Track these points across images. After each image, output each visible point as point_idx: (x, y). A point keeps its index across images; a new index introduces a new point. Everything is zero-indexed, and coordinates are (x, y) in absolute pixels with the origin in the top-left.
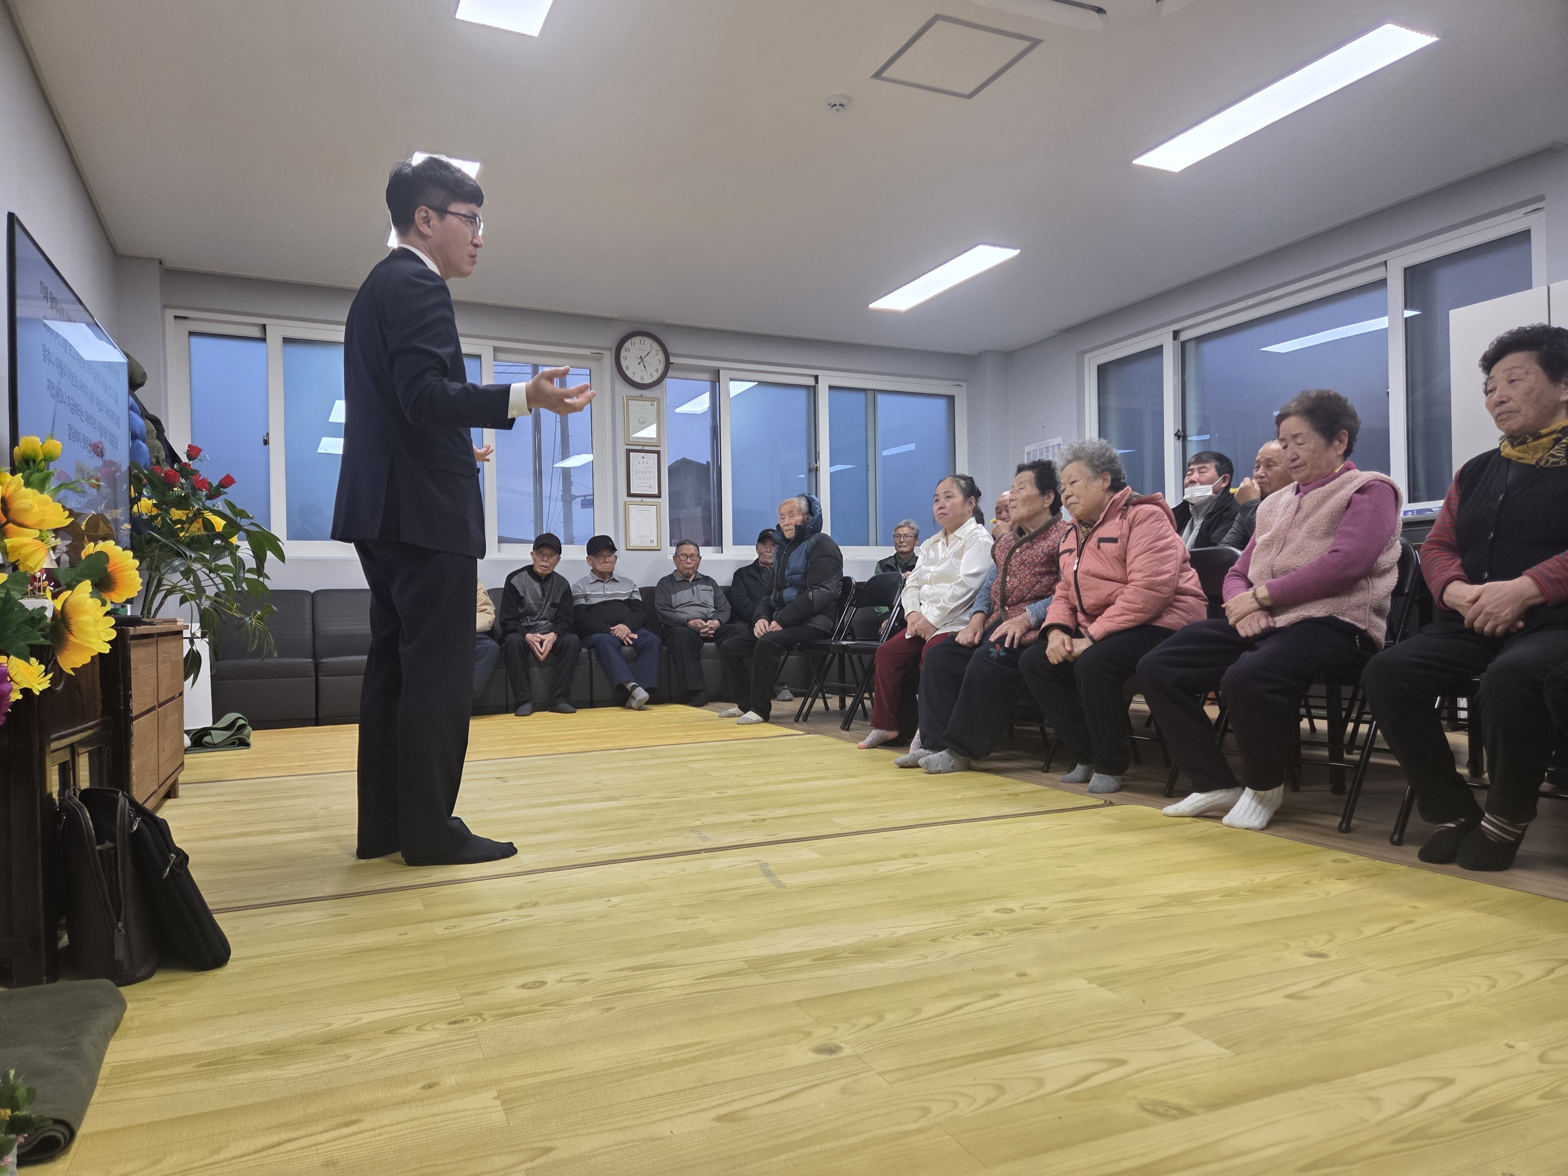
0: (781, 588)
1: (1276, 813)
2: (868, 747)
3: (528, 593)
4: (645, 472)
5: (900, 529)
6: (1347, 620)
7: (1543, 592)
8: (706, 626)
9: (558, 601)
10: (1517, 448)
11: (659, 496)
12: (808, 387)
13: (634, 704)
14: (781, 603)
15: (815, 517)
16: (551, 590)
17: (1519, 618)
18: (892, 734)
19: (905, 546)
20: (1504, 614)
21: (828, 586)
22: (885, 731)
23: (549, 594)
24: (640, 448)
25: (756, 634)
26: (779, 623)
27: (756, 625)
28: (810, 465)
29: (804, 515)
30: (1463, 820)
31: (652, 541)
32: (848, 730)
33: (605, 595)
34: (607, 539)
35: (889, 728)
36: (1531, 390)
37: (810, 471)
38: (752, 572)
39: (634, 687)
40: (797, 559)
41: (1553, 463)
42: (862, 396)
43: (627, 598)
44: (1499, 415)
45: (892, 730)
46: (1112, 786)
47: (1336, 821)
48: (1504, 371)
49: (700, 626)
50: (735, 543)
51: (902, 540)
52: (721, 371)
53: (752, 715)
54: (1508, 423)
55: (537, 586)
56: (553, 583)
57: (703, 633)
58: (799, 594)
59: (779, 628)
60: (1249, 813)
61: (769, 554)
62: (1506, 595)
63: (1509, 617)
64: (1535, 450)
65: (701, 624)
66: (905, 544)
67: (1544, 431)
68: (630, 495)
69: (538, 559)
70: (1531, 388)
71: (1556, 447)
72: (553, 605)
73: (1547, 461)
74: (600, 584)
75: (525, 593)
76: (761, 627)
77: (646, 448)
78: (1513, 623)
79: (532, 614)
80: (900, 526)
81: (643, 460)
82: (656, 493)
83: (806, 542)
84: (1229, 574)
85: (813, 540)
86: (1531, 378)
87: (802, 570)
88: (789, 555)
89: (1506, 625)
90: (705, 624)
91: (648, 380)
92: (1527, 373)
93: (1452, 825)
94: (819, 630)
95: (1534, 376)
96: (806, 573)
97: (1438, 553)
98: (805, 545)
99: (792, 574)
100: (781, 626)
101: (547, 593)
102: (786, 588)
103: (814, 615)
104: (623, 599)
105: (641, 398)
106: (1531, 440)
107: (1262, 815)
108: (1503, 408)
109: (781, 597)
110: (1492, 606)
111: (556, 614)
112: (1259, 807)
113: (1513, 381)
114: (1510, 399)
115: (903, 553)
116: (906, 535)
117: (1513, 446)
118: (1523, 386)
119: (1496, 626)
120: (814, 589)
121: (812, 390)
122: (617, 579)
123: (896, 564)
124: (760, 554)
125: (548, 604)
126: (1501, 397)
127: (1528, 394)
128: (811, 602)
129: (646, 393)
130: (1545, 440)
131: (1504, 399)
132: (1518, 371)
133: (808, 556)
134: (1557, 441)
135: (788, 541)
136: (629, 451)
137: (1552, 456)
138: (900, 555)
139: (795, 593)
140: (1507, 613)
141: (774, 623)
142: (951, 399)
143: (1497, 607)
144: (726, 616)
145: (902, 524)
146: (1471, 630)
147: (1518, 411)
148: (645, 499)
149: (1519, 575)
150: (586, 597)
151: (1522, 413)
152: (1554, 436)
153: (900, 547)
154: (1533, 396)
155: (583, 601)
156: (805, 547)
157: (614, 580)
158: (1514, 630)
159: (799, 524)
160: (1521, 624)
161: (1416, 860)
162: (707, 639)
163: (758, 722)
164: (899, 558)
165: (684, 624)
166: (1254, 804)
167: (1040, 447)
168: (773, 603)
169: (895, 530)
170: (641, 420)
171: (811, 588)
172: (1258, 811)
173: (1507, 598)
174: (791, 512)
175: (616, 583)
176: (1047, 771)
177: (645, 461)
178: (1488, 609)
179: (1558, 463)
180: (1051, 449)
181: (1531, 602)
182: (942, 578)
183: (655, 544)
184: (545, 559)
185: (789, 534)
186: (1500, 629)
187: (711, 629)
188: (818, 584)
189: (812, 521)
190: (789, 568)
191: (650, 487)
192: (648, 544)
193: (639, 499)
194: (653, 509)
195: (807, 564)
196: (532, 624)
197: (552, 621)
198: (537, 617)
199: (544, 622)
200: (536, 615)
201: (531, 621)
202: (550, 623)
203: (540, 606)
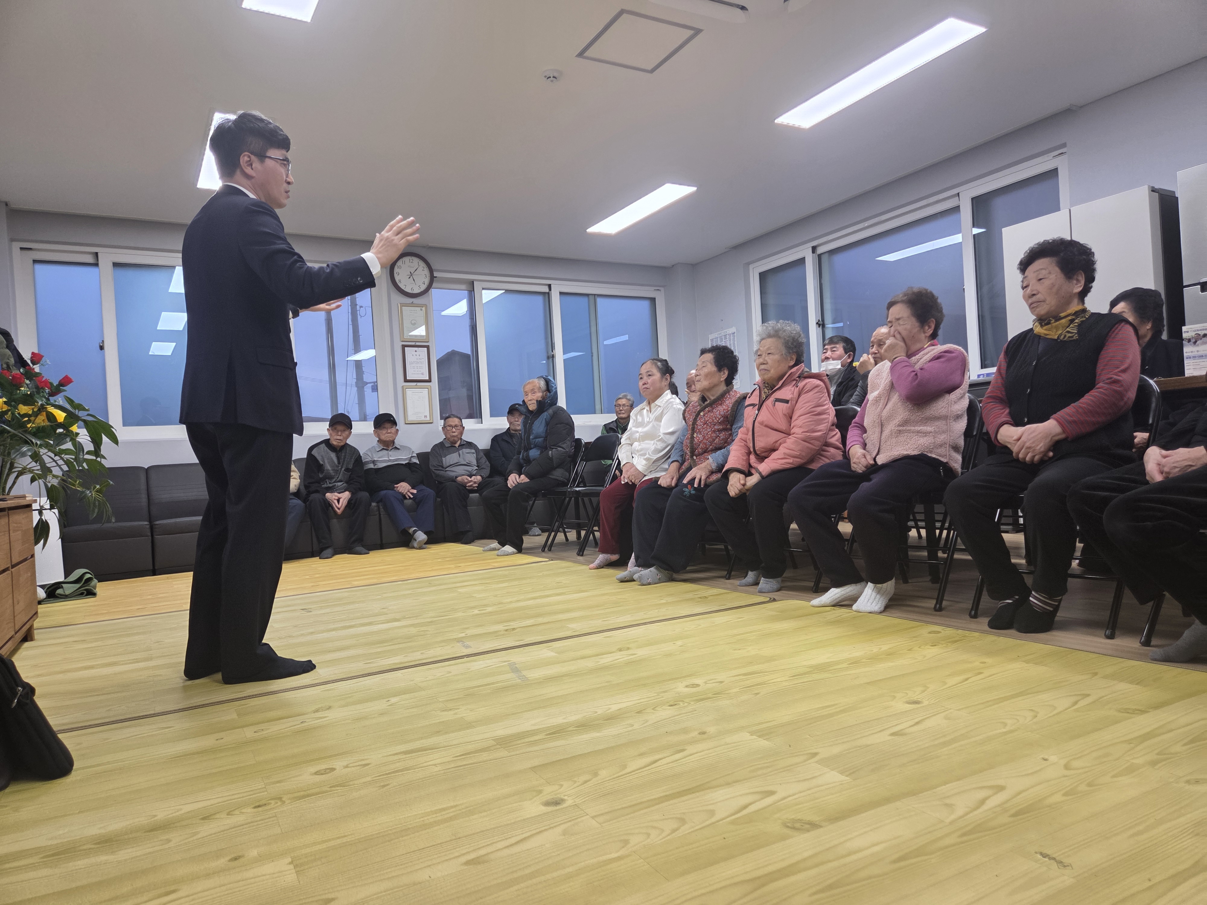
0: (528, 449)
1: (890, 600)
2: (597, 568)
3: (326, 461)
4: (418, 363)
5: (619, 400)
6: (934, 456)
7: (1064, 432)
8: (471, 481)
9: (351, 467)
10: (1045, 328)
11: (429, 381)
12: (543, 294)
13: (415, 545)
14: (528, 461)
15: (552, 393)
16: (345, 458)
17: (1049, 450)
18: (615, 557)
19: (623, 413)
20: (1038, 448)
21: (564, 446)
22: (609, 555)
23: (344, 461)
24: (413, 344)
25: (509, 485)
26: (526, 476)
27: (509, 478)
28: (548, 353)
29: (543, 393)
30: (1017, 597)
31: (426, 416)
32: (582, 555)
33: (390, 461)
34: (390, 416)
35: (612, 553)
36: (1053, 285)
37: (548, 358)
38: (506, 438)
39: (415, 532)
40: (539, 427)
41: (1069, 337)
42: (585, 299)
43: (407, 462)
44: (1032, 304)
45: (615, 554)
46: (775, 587)
47: (932, 603)
48: (1034, 272)
49: (466, 481)
50: (492, 416)
51: (621, 408)
52: (475, 282)
53: (508, 548)
54: (1038, 310)
55: (333, 455)
56: (346, 452)
57: (469, 486)
58: (542, 452)
59: (527, 480)
60: (871, 601)
61: (517, 423)
62: (1040, 433)
63: (1042, 449)
64: (1057, 328)
65: (467, 479)
66: (623, 412)
67: (1062, 315)
68: (406, 381)
69: (333, 434)
70: (1052, 284)
71: (1071, 326)
72: (347, 470)
73: (1065, 336)
74: (385, 452)
75: (324, 461)
76: (513, 480)
77: (418, 344)
78: (1045, 453)
79: (330, 478)
80: (620, 398)
81: (416, 353)
82: (427, 378)
83: (546, 413)
84: (852, 425)
85: (550, 411)
86: (1053, 276)
87: (543, 435)
88: (533, 423)
89: (1041, 455)
90: (470, 479)
91: (417, 291)
92: (1050, 273)
93: (1010, 601)
94: (558, 480)
95: (1054, 275)
96: (546, 437)
97: (994, 405)
98: (545, 415)
99: (536, 438)
100: (529, 478)
101: (341, 461)
102: (531, 449)
103: (554, 468)
104: (404, 463)
105: (412, 305)
106: (1053, 321)
107: (880, 602)
108: (1034, 299)
109: (528, 456)
110: (1031, 442)
111: (350, 477)
112: (878, 596)
113: (1040, 280)
114: (1038, 293)
115: (622, 418)
116: (624, 405)
117: (1042, 326)
118: (1047, 283)
119: (1034, 456)
120: (553, 448)
121: (547, 295)
122: (398, 447)
123: (617, 427)
124: (510, 423)
125: (343, 469)
126: (1032, 291)
127: (1051, 289)
128: (551, 459)
129: (415, 301)
130: (1063, 321)
131: (1034, 292)
132: (1044, 272)
133: (547, 424)
134: (1072, 321)
135: (531, 412)
136: (404, 347)
137: (1068, 332)
138: (620, 420)
139: (539, 453)
140: (1041, 447)
141: (523, 476)
142: (653, 300)
143: (1033, 442)
144: (486, 472)
145: (621, 396)
146: (1017, 460)
147: (1044, 301)
148: (419, 384)
149: (1048, 419)
150: (374, 462)
151: (1047, 302)
152: (1070, 318)
153: (619, 414)
154: (1054, 290)
155: (371, 466)
156: (545, 417)
157: (396, 448)
158: (1046, 458)
159: (539, 399)
160: (1051, 454)
161: (987, 628)
162: (473, 491)
163: (513, 553)
164: (619, 422)
165: (453, 480)
166: (874, 594)
167: (720, 335)
168: (522, 461)
169: (616, 401)
170: (413, 322)
171: (550, 448)
172: (877, 599)
173: (1040, 435)
174: (533, 390)
175: (398, 451)
176: (729, 579)
177: (418, 354)
178: (1027, 444)
179: (1072, 337)
180: (728, 337)
181: (1057, 438)
182: (646, 437)
183: (428, 418)
184: (339, 434)
185: (532, 407)
186: (1037, 458)
187: (475, 483)
188: (556, 445)
189: (549, 397)
190: (533, 434)
191: (422, 374)
192: (423, 419)
193: (415, 384)
194: (426, 391)
195: (547, 429)
196: (331, 485)
197: (347, 482)
198: (334, 480)
199: (340, 484)
200: (333, 478)
201: (330, 483)
202: (345, 484)
203: (337, 471)
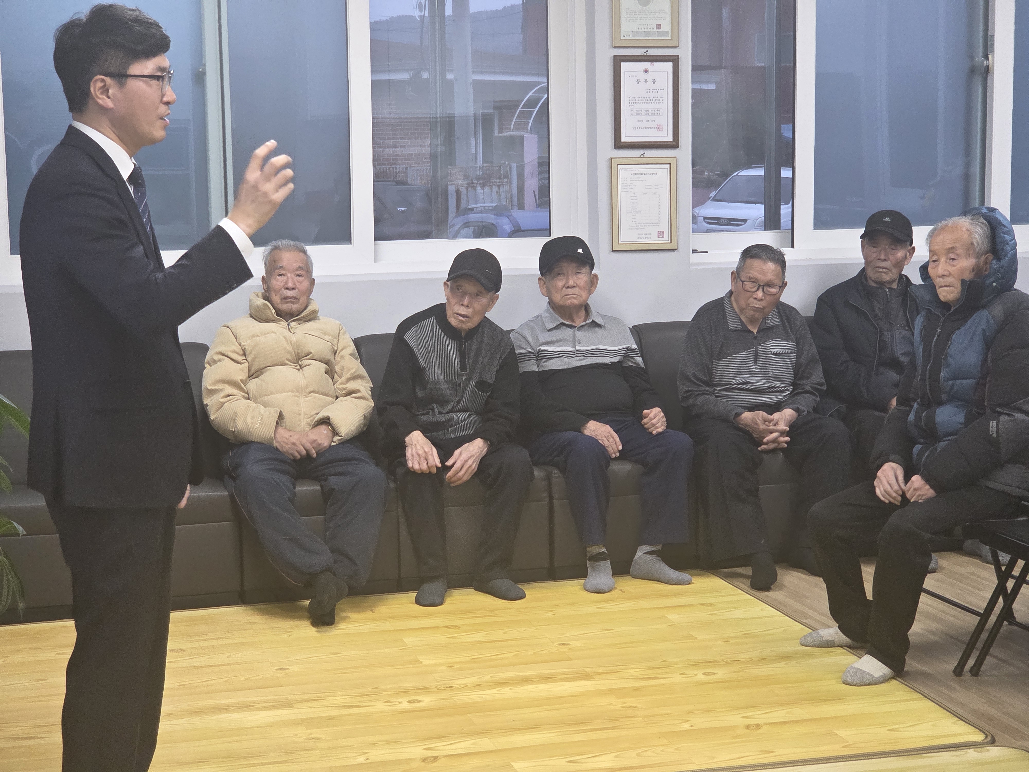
3: (435, 362)
4: (648, 100)
9: (490, 378)
11: (674, 145)
14: (931, 435)
16: (477, 355)
23: (475, 363)
24: (639, 52)
25: (878, 492)
26: (927, 480)
27: (879, 474)
31: (660, 234)
33: (576, 354)
38: (856, 300)
40: (965, 348)
43: (617, 359)
50: (820, 217)
53: (870, 661)
55: (451, 348)
56: (482, 342)
58: (969, 419)
59: (928, 492)
65: (763, 420)
68: (619, 145)
72: (481, 385)
74: (566, 333)
76: (890, 481)
77: (652, 52)
79: (443, 402)
81: (646, 76)
82: (670, 138)
83: (984, 314)
85: (998, 309)
87: (976, 371)
88: (949, 337)
96: (983, 378)
98: (981, 318)
99: (955, 377)
100: (932, 487)
101: (469, 362)
102: (940, 403)
104: (608, 360)
109: (931, 419)
111: (487, 403)
120: (1000, 414)
122: (599, 321)
125: (473, 383)
128: (994, 442)
133: (987, 343)
135: (946, 305)
136: (618, 61)
139: (960, 417)
141: (916, 479)
148: (650, 153)
150: (539, 356)
156: (983, 326)
157: (595, 324)
159: (968, 276)
168: (914, 432)
171: (994, 411)
175: (597, 329)
177: (649, 77)
183: (666, 239)
184: (466, 302)
185: (949, 294)
188: (1008, 406)
189: (996, 266)
190: (948, 365)
191: (659, 128)
192: (653, 239)
193: (637, 153)
194: (663, 172)
195: (985, 360)
196: (442, 418)
197: (477, 413)
198: (449, 407)
199: (462, 416)
200: (448, 402)
201: (440, 413)
202: (474, 417)
203: (456, 387)
